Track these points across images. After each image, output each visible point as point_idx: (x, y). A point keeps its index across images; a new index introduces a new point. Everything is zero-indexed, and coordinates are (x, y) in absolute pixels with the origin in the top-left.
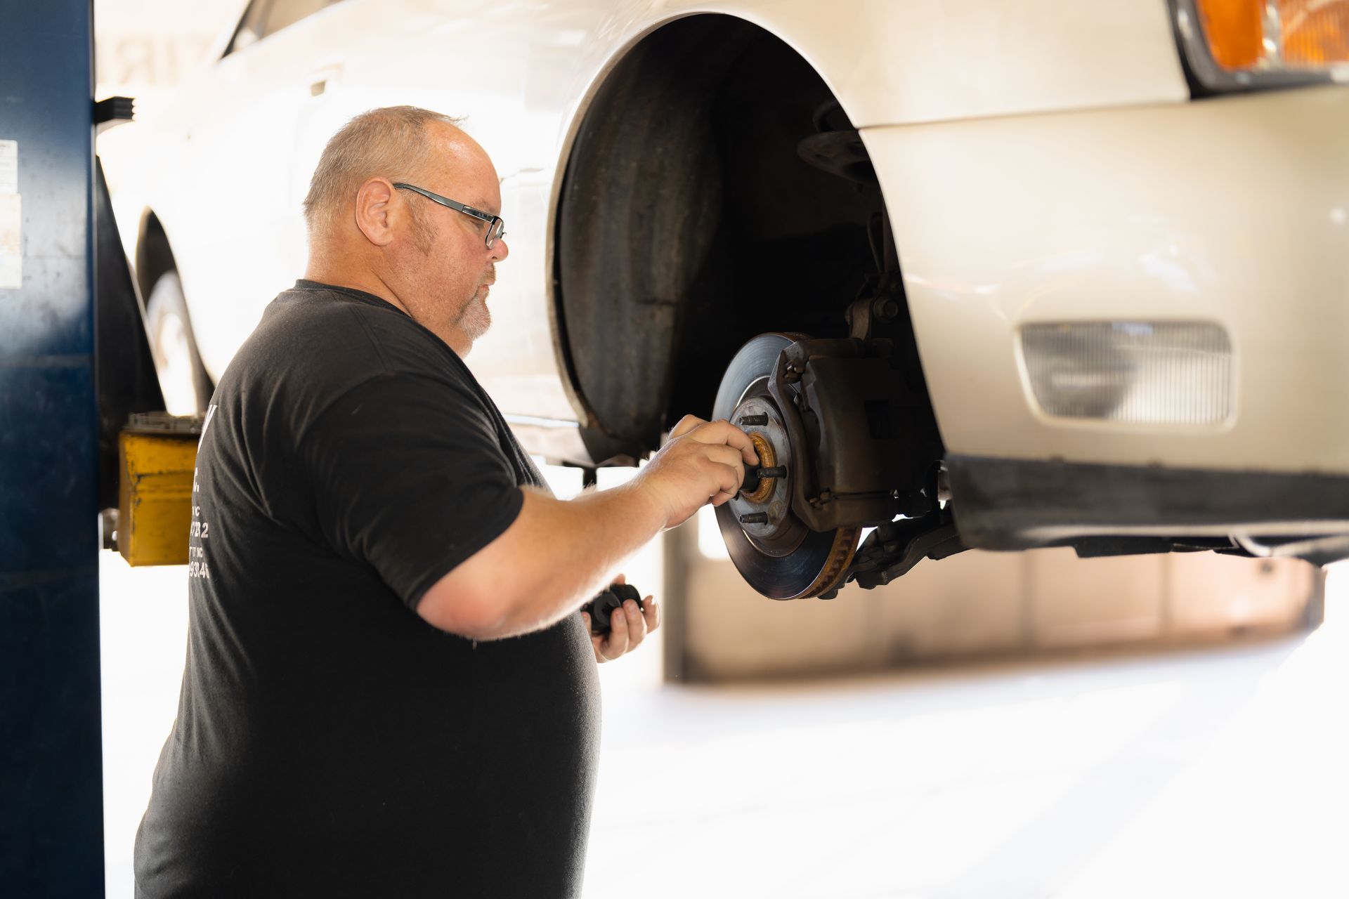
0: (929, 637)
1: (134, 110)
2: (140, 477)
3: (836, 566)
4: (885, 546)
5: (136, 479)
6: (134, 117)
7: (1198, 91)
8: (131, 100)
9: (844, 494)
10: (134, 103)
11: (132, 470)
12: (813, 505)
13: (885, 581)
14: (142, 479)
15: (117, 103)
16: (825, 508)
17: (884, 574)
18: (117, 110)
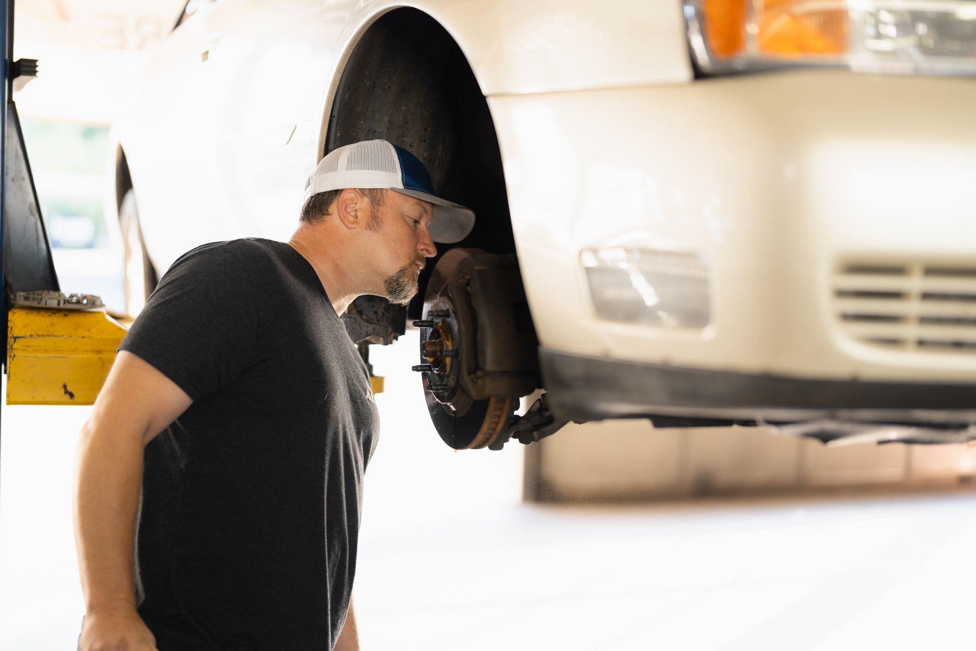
0: (724, 476)
1: (37, 69)
2: (15, 338)
3: (493, 426)
4: (543, 412)
5: (13, 340)
6: (37, 74)
7: (699, 74)
8: (35, 61)
9: (494, 372)
10: (37, 64)
11: (11, 333)
12: (472, 379)
13: (536, 438)
14: (17, 340)
15: (23, 63)
16: (480, 382)
17: (535, 434)
18: (23, 69)
